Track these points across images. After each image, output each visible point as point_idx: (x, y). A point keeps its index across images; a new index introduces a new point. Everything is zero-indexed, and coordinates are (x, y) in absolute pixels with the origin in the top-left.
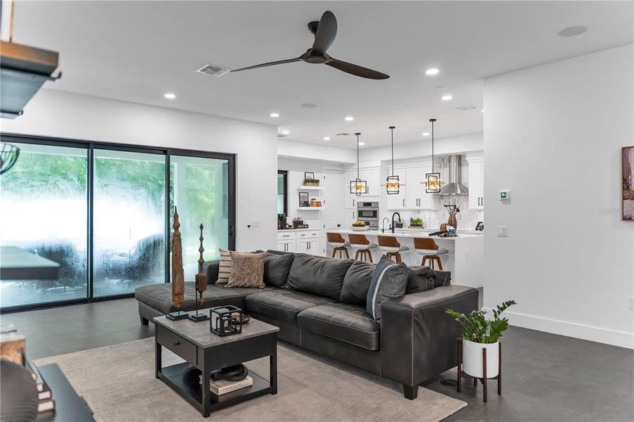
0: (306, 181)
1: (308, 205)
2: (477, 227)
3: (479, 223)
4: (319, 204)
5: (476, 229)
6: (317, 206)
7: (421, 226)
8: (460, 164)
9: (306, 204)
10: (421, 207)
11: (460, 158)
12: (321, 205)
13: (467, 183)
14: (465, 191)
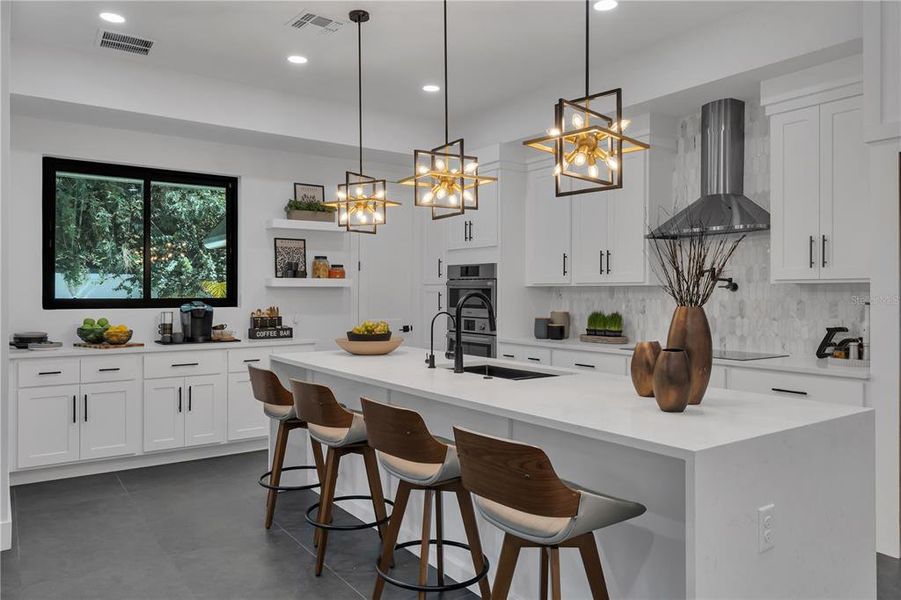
0: (295, 208)
1: (295, 274)
2: (826, 342)
3: (831, 332)
4: (336, 271)
5: (821, 354)
6: (330, 275)
7: (618, 334)
8: (738, 134)
9: (293, 270)
10: (616, 278)
11: (736, 110)
12: (342, 275)
13: (766, 195)
14: (758, 221)
